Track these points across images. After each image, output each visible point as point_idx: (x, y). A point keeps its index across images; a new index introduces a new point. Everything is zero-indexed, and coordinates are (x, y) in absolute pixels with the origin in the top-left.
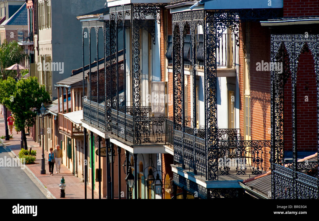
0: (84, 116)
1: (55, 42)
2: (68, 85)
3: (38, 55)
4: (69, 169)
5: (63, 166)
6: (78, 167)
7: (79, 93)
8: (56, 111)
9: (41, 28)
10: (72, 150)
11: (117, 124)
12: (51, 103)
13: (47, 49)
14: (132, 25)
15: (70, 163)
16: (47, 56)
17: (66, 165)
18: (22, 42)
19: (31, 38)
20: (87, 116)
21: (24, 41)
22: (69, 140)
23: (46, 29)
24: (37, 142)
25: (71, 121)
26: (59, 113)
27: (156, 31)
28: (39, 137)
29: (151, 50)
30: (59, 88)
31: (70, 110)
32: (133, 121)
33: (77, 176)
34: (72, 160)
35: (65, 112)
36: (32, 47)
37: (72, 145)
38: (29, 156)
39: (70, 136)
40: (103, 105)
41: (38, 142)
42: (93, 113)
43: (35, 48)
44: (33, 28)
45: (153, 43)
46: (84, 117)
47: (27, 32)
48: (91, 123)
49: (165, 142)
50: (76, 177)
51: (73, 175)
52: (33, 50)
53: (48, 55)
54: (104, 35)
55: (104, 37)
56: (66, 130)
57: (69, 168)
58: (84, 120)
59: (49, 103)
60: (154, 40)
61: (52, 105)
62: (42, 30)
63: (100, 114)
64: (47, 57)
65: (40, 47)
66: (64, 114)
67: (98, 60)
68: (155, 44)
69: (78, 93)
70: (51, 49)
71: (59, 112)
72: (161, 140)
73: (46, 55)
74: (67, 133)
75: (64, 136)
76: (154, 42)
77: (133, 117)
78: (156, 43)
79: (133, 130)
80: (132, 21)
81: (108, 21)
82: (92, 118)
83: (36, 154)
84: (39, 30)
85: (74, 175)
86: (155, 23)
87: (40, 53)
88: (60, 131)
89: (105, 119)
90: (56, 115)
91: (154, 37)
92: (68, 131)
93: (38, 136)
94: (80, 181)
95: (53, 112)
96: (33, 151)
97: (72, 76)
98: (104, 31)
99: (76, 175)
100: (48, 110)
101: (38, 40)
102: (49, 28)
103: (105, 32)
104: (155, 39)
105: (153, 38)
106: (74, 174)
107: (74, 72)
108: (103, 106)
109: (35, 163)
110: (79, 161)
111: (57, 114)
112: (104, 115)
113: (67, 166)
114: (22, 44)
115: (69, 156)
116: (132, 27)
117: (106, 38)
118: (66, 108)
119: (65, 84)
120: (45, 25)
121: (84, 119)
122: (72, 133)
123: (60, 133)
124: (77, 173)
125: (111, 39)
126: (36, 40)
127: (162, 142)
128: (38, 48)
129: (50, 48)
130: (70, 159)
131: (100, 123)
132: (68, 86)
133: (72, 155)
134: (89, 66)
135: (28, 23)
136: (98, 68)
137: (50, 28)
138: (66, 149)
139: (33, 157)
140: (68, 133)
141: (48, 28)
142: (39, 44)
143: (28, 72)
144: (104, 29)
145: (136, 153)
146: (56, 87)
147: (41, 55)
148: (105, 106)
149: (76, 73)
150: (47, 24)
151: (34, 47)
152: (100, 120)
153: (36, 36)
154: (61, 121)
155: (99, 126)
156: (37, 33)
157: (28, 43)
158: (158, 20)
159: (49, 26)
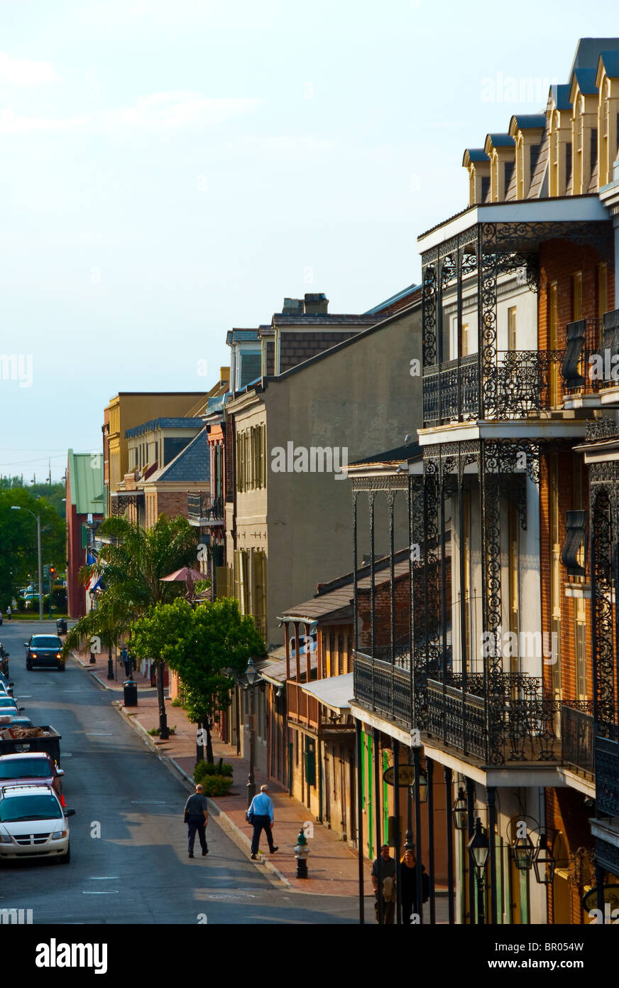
0: (356, 693)
1: (274, 520)
2: (310, 618)
3: (235, 547)
4: (308, 809)
5: (295, 800)
6: (332, 805)
7: (334, 635)
8: (279, 675)
9: (243, 489)
10: (317, 766)
11: (443, 715)
12: (266, 657)
13: (255, 535)
14: (482, 489)
15: (311, 795)
16: (256, 550)
17: (300, 800)
18: (199, 518)
19: (219, 511)
20: (364, 693)
21: (201, 517)
22: (309, 741)
23: (254, 490)
24: (230, 744)
25: (318, 700)
26: (289, 682)
27: (528, 499)
28: (235, 732)
29: (515, 543)
30: (287, 624)
31: (313, 675)
32: (486, 709)
33: (330, 827)
34: (315, 788)
35: (302, 678)
36: (219, 530)
37: (317, 754)
38: (217, 778)
39: (314, 734)
40: (405, 669)
41: (232, 744)
42: (378, 687)
43: (228, 533)
44: (222, 488)
45: (522, 527)
46: (355, 695)
47: (207, 495)
48: (375, 710)
49: (560, 759)
50: (325, 827)
51: (319, 822)
52: (221, 538)
53: (258, 548)
54: (410, 510)
55: (410, 513)
56: (304, 720)
57: (309, 806)
58: (355, 702)
59: (261, 655)
60: (525, 521)
61: (267, 661)
62: (243, 493)
63: (397, 689)
64: (257, 554)
65: (239, 530)
66: (301, 685)
67: (373, 561)
68: (525, 529)
69: (330, 635)
70: (265, 535)
71: (289, 678)
72: (552, 756)
73: (253, 548)
74: (307, 728)
75: (297, 731)
76: (524, 525)
77: (486, 700)
78: (528, 528)
79: (485, 732)
80: (482, 479)
81: (421, 476)
82: (376, 699)
83: (232, 773)
84: (238, 493)
85: (322, 824)
86: (525, 482)
87: (240, 543)
88: (290, 721)
89: (412, 704)
90: (279, 684)
91: (523, 513)
92: (310, 724)
93: (234, 729)
94: (337, 839)
95: (273, 678)
96: (225, 765)
97: (316, 597)
98: (410, 499)
99: (326, 824)
100: (261, 673)
101: (235, 516)
102: (260, 488)
103: (411, 502)
104: (525, 517)
105: (522, 517)
106: (321, 819)
107: (320, 588)
108: (407, 673)
109: (230, 794)
110: (335, 792)
111: (284, 682)
112: (408, 693)
113: (303, 801)
114: (197, 524)
115: (310, 778)
116: (482, 491)
117: (414, 516)
118: (304, 669)
119: (303, 616)
120: (253, 483)
121: (357, 700)
122: (319, 727)
123: (290, 725)
124: (330, 818)
125: (426, 519)
126: (229, 516)
127: (553, 760)
128: (234, 533)
129: (263, 534)
130: (312, 787)
131: (398, 711)
132: (311, 621)
133: (317, 777)
134: (353, 574)
135: (212, 478)
136: (373, 581)
137: (263, 488)
138: (300, 762)
139: (227, 779)
140: (310, 727)
141: (258, 489)
142: (237, 524)
143: (210, 585)
144: (410, 495)
145: (493, 784)
146: (282, 622)
147: (241, 549)
148: (411, 672)
149: (325, 590)
150: (257, 480)
151: (226, 531)
152: (397, 703)
153: (229, 507)
154: (292, 700)
155: (394, 718)
156: (233, 499)
157: (212, 521)
158: (534, 474)
159: (262, 485)
